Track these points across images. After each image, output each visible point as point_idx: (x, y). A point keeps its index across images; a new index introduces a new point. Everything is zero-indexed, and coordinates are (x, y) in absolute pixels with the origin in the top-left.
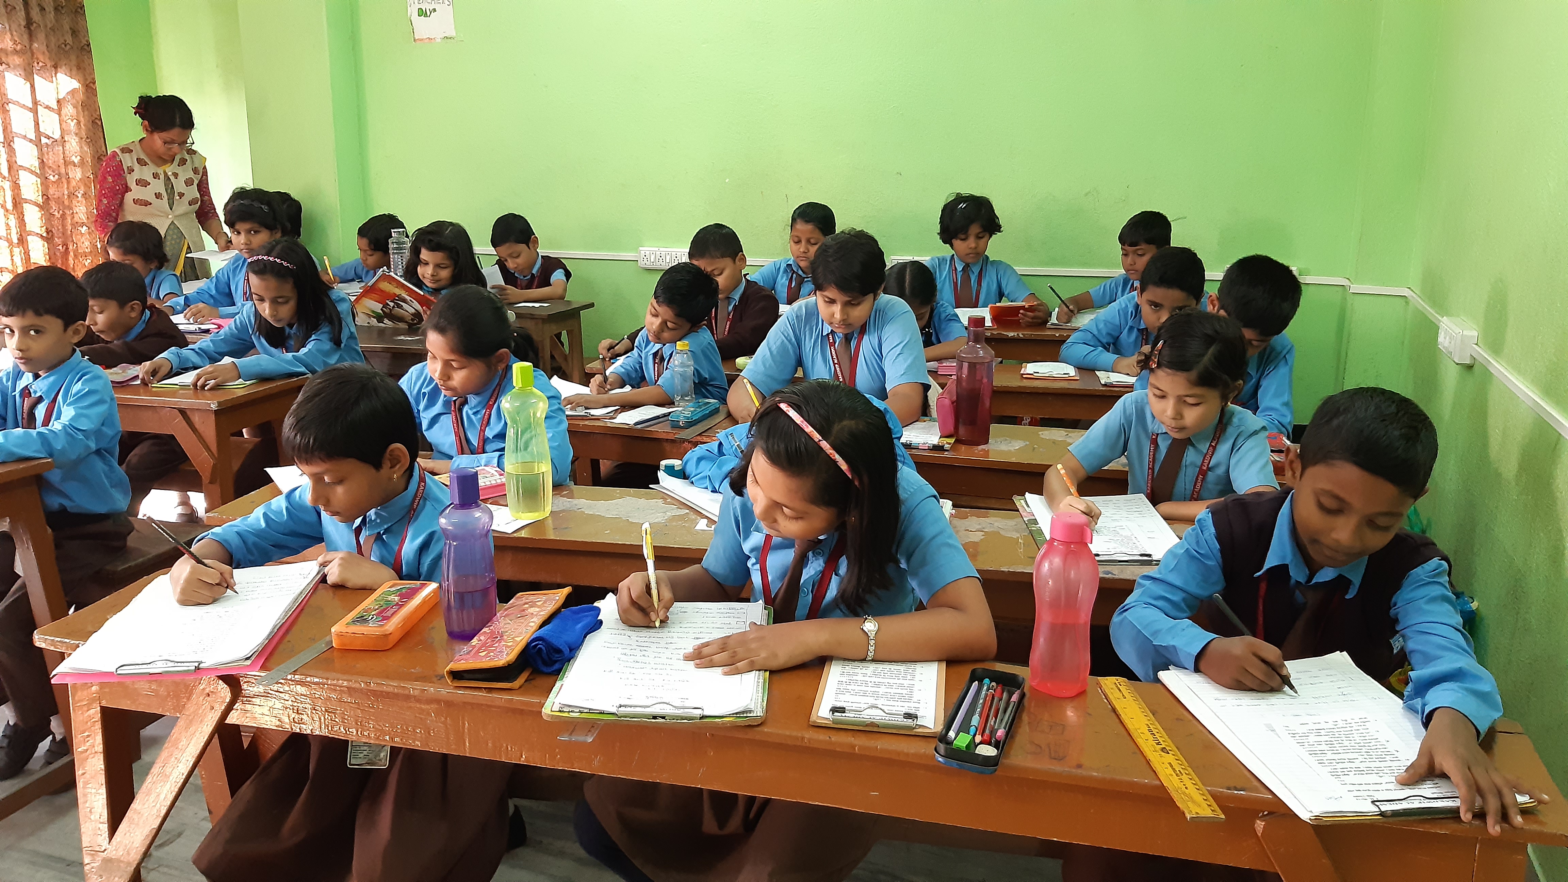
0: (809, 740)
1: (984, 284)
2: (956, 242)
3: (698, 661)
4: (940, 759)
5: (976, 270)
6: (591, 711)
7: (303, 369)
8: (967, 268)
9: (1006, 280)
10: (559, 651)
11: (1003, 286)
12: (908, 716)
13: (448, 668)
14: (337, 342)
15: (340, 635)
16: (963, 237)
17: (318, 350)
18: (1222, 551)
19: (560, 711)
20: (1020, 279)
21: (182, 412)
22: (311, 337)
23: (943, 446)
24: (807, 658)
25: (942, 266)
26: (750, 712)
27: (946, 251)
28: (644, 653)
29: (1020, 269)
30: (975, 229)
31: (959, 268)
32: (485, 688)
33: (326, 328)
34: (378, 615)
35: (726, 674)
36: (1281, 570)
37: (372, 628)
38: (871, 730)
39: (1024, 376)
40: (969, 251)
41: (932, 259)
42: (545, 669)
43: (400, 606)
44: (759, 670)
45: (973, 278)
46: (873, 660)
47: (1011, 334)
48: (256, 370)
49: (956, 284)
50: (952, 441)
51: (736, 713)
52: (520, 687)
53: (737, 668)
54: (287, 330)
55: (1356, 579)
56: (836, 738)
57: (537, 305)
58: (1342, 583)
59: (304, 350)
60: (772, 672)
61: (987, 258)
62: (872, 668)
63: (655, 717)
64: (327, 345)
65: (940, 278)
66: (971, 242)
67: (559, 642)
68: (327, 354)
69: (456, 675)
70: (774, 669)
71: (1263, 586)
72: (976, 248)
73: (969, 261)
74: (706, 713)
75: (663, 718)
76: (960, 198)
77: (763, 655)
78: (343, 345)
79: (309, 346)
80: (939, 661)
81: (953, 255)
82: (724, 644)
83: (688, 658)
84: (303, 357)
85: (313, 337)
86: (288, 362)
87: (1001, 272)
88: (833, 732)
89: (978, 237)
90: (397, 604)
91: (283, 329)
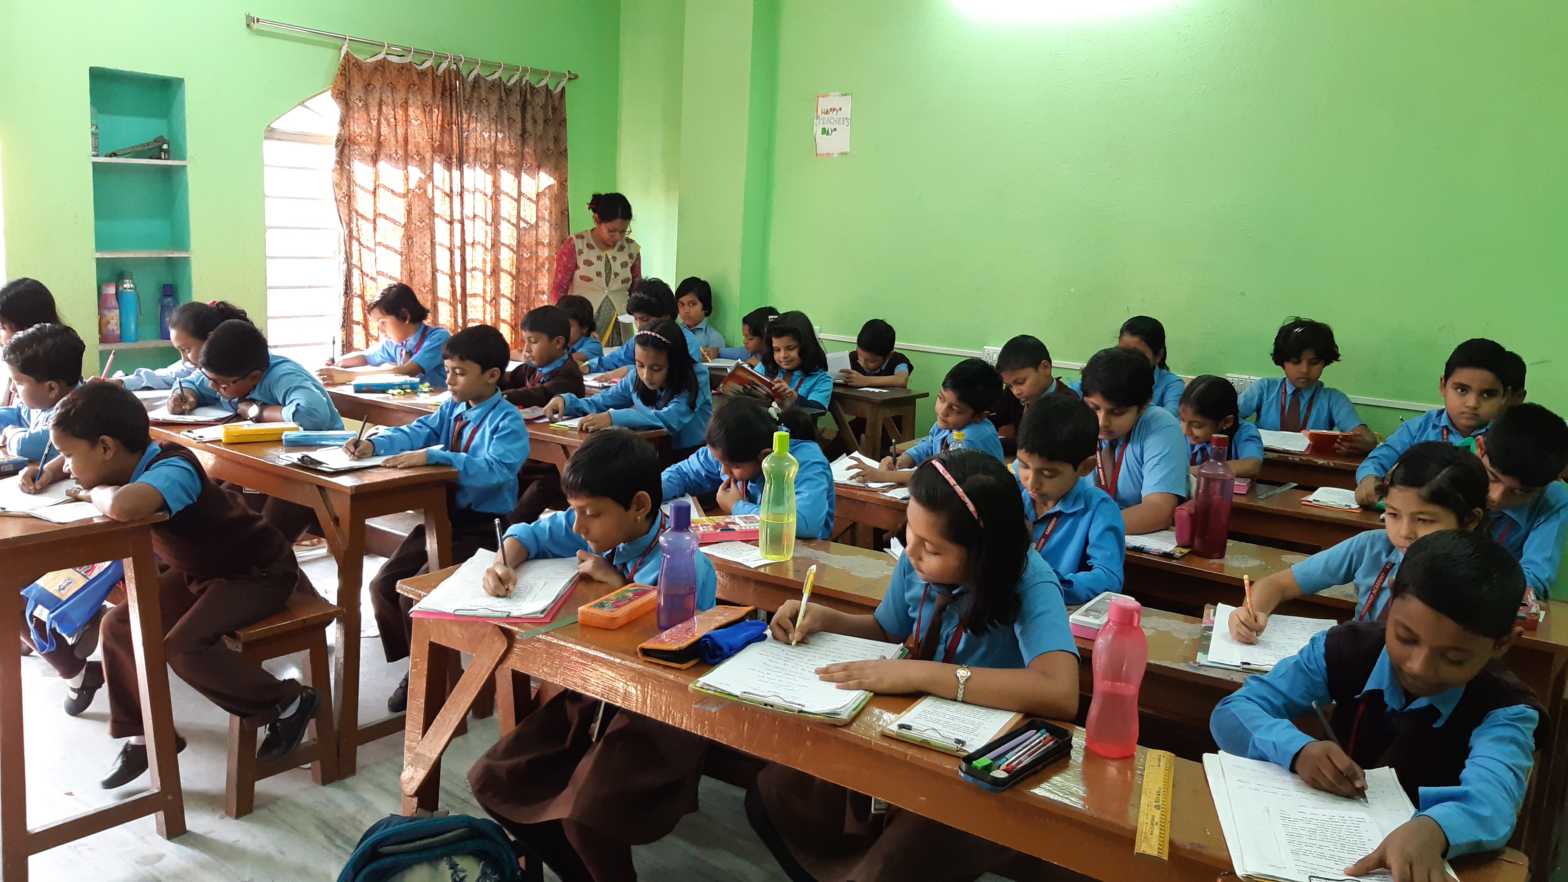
0: (875, 744)
1: (1314, 411)
2: (1289, 365)
3: (821, 675)
4: (962, 775)
5: (1307, 395)
6: (722, 692)
7: (661, 424)
8: (1297, 393)
9: (1337, 408)
10: (721, 649)
11: (1334, 414)
12: (958, 741)
13: (640, 646)
14: (692, 406)
15: (583, 613)
16: (1295, 360)
17: (676, 411)
18: (1328, 669)
19: (701, 688)
20: (1354, 409)
21: (564, 447)
22: (673, 398)
23: (1173, 555)
24: (907, 689)
25: (1271, 389)
26: (838, 714)
27: (1278, 373)
28: (786, 662)
29: (1353, 397)
30: (1308, 355)
31: (1290, 391)
32: (663, 665)
33: (685, 394)
34: (613, 604)
35: (838, 687)
36: (1378, 694)
37: (605, 613)
38: (924, 746)
39: (1303, 502)
40: (1300, 375)
41: (1262, 380)
42: (709, 660)
43: (631, 600)
44: (866, 690)
45: (1303, 403)
46: (964, 702)
47: (1321, 462)
48: (626, 419)
49: (1283, 407)
50: (1186, 551)
51: (827, 714)
52: (687, 669)
53: (848, 685)
54: (659, 392)
55: (1446, 711)
56: (895, 746)
57: (877, 390)
58: (1431, 712)
59: (665, 409)
60: (877, 694)
61: (1322, 384)
62: (958, 706)
63: (766, 705)
64: (684, 408)
65: (1267, 399)
66: (1303, 367)
67: (722, 642)
68: (683, 414)
69: (646, 652)
70: (878, 692)
71: (1362, 707)
72: (1307, 373)
73: (1299, 385)
74: (804, 709)
75: (772, 706)
76: (1298, 322)
77: (872, 679)
78: (696, 410)
79: (671, 406)
80: (1019, 712)
81: (1285, 379)
82: (846, 667)
83: (818, 672)
84: (663, 415)
85: (675, 400)
86: (650, 417)
87: (1333, 401)
88: (894, 742)
89: (1311, 363)
90: (630, 599)
91: (655, 392)
